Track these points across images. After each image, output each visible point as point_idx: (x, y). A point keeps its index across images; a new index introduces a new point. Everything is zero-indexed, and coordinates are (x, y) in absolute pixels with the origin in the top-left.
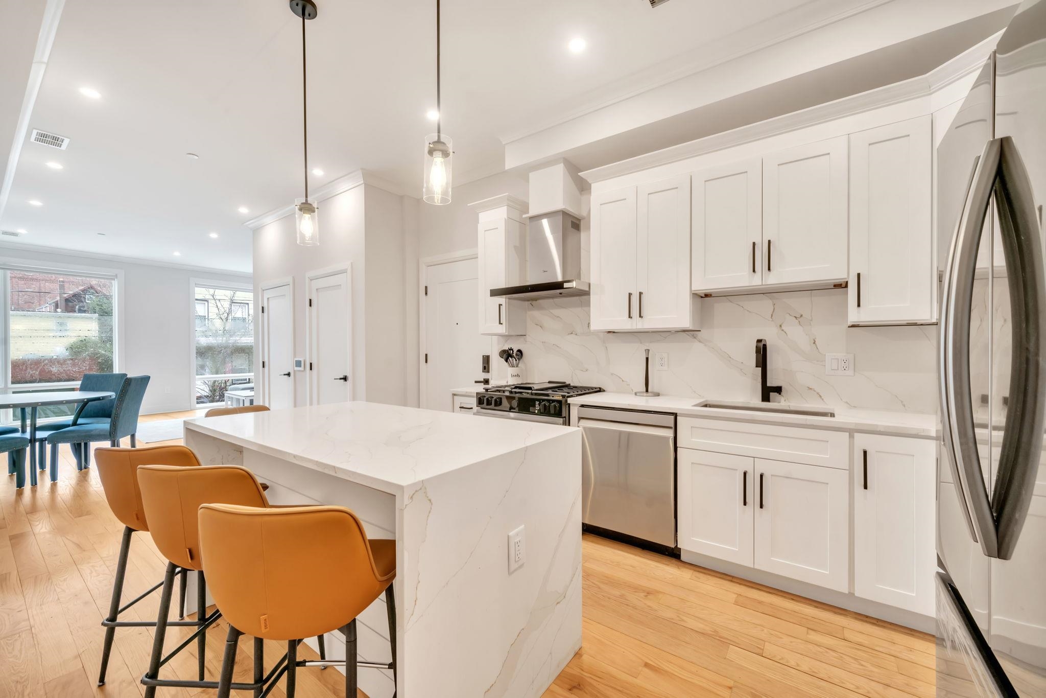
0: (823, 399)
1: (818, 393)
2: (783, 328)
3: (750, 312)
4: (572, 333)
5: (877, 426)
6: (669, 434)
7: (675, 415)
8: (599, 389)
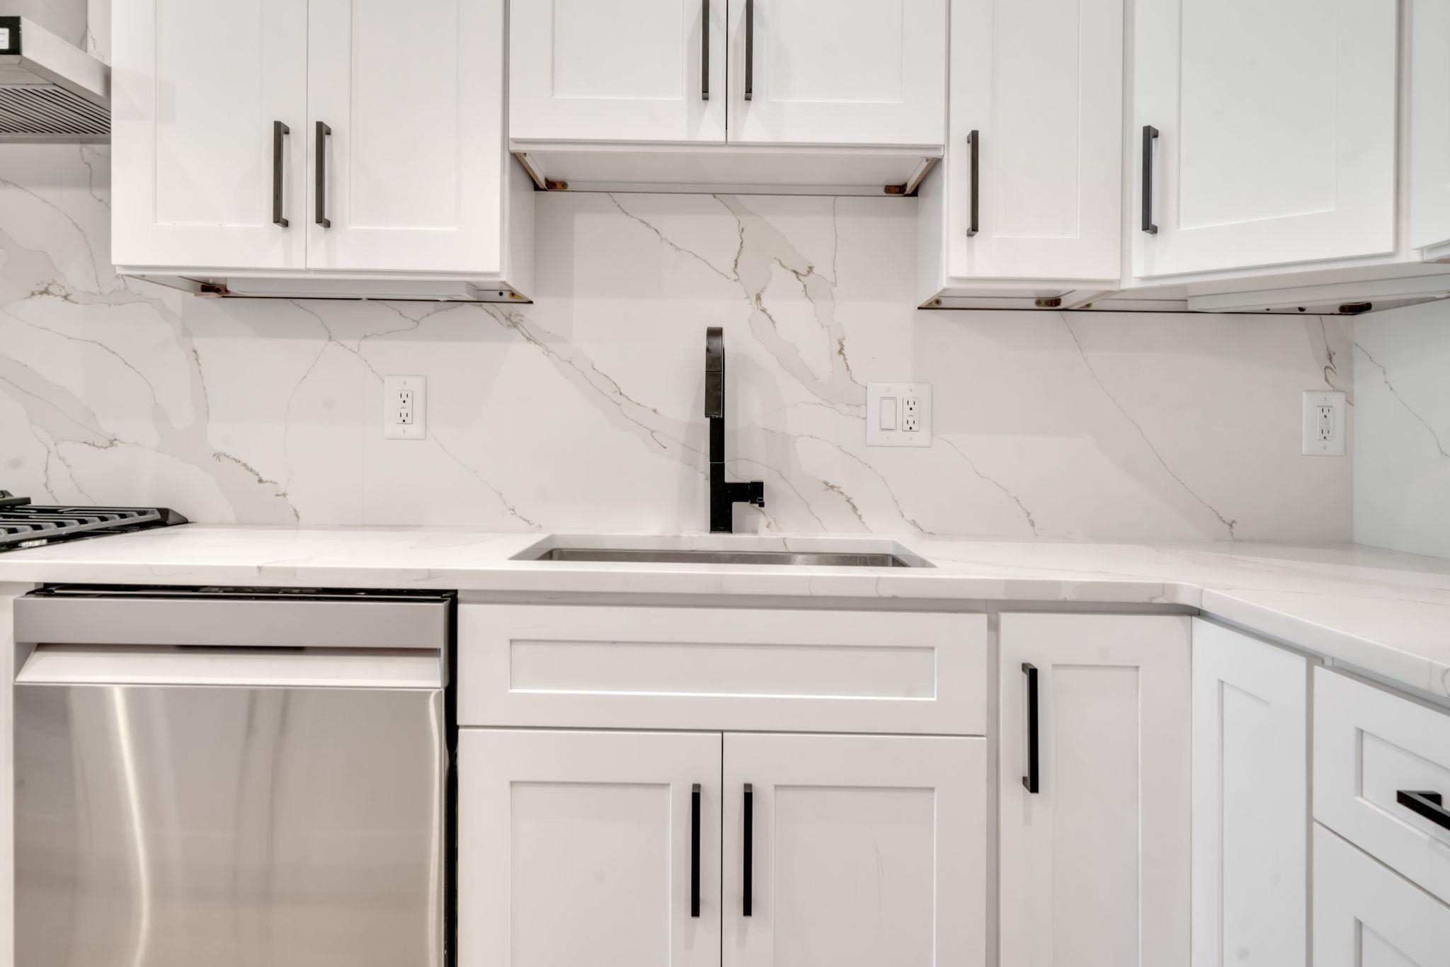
0: (860, 517)
1: (848, 500)
2: (765, 303)
3: (677, 249)
4: (46, 292)
5: (1058, 584)
6: (429, 676)
7: (450, 599)
8: (157, 516)
